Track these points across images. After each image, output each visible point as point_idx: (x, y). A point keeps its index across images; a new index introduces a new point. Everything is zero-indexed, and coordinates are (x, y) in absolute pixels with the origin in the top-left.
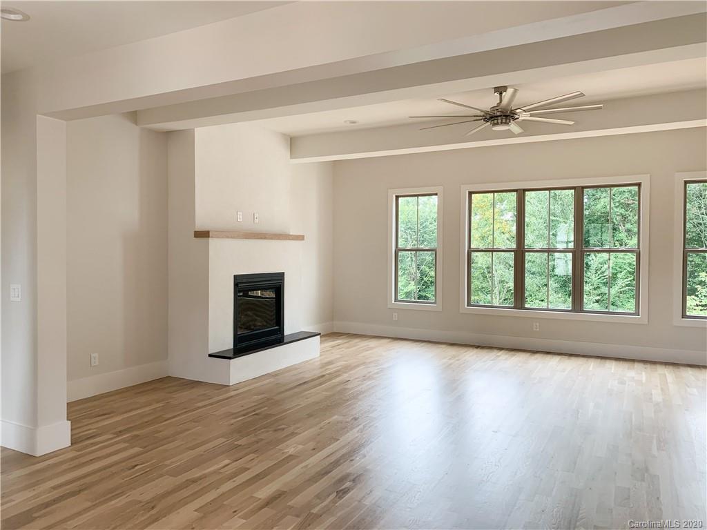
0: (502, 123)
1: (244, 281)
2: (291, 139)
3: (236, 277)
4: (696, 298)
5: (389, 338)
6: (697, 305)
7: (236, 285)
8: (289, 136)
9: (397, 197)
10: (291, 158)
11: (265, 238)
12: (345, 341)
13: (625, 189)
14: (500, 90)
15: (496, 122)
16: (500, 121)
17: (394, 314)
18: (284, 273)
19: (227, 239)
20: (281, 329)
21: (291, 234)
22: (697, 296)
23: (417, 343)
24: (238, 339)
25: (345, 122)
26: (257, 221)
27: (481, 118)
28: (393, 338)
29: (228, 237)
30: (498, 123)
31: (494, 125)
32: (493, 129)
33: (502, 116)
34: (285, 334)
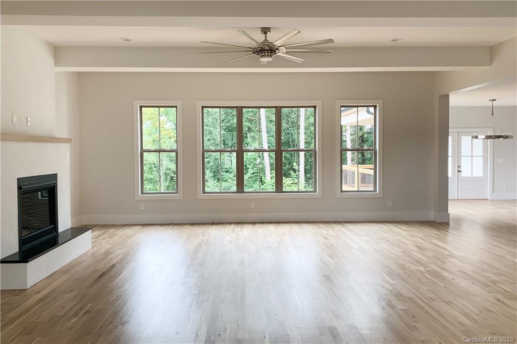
0: (268, 55)
1: (27, 183)
2: (55, 48)
3: (20, 180)
4: (291, 179)
5: (138, 225)
6: (293, 184)
7: (19, 188)
8: (53, 45)
9: (141, 107)
10: (55, 66)
11: (43, 141)
12: (103, 232)
13: (250, 110)
14: (265, 31)
15: (263, 54)
16: (266, 54)
17: (141, 204)
18: (56, 174)
19: (12, 142)
20: (56, 228)
21: (56, 137)
22: (291, 178)
23: (164, 227)
24: (22, 242)
25: (120, 39)
26: (29, 124)
27: (252, 50)
28: (142, 225)
29: (12, 140)
30: (265, 56)
31: (262, 56)
32: (261, 60)
33: (267, 50)
34: (59, 232)
